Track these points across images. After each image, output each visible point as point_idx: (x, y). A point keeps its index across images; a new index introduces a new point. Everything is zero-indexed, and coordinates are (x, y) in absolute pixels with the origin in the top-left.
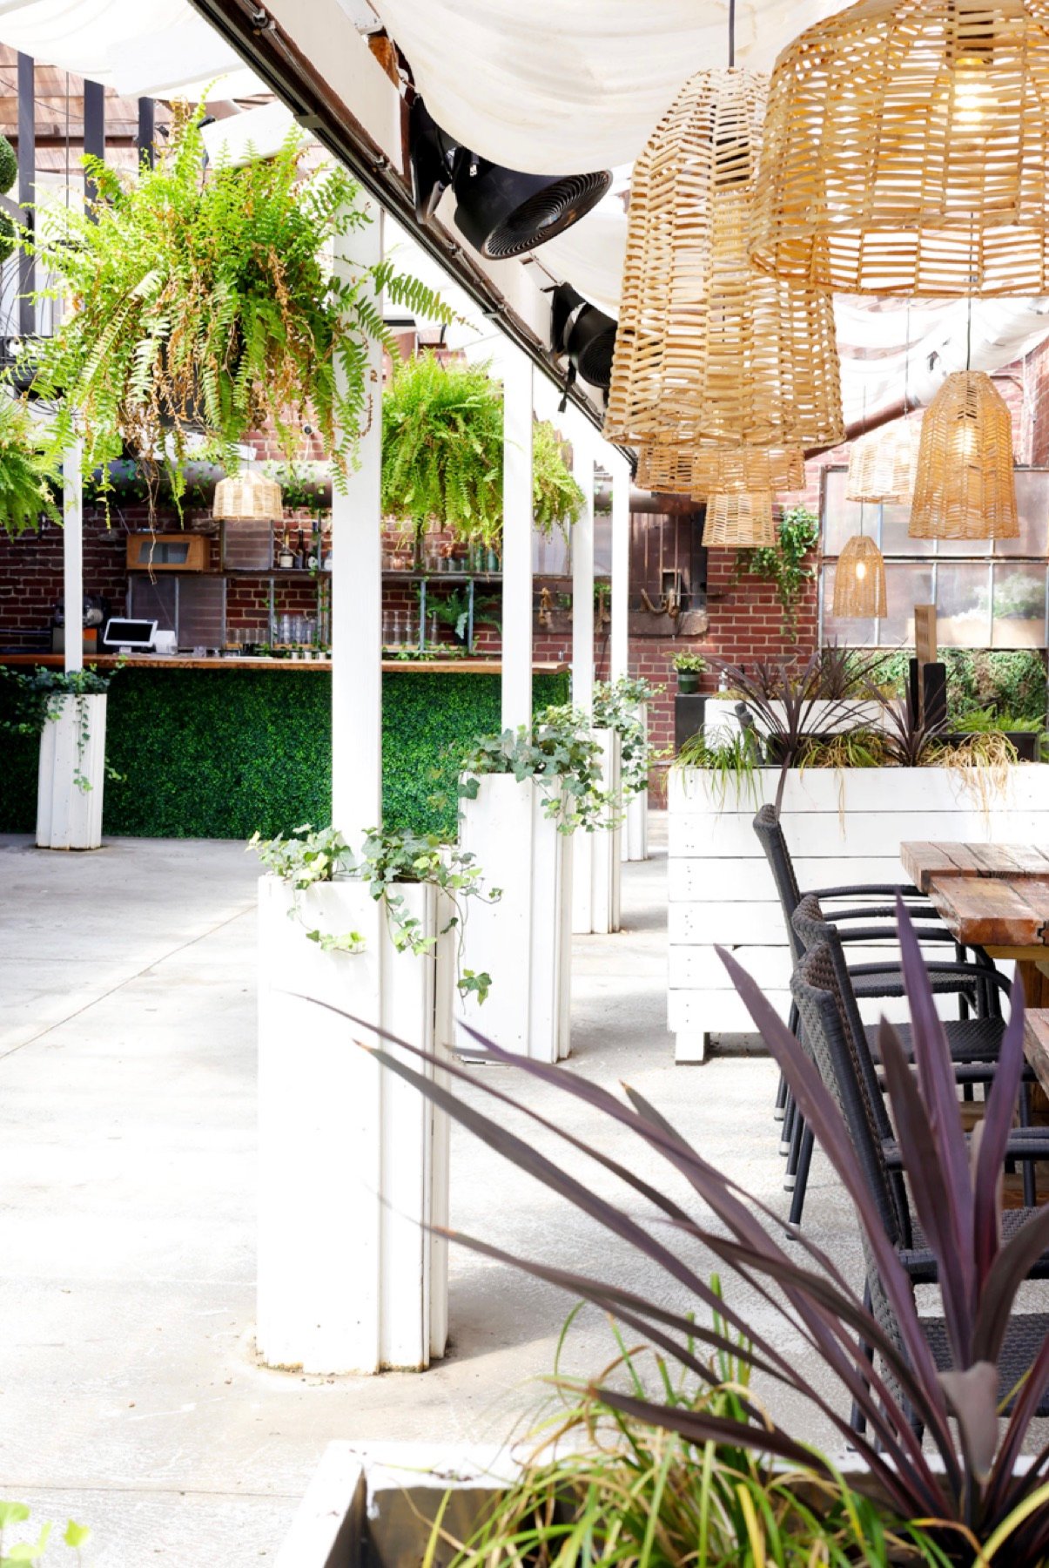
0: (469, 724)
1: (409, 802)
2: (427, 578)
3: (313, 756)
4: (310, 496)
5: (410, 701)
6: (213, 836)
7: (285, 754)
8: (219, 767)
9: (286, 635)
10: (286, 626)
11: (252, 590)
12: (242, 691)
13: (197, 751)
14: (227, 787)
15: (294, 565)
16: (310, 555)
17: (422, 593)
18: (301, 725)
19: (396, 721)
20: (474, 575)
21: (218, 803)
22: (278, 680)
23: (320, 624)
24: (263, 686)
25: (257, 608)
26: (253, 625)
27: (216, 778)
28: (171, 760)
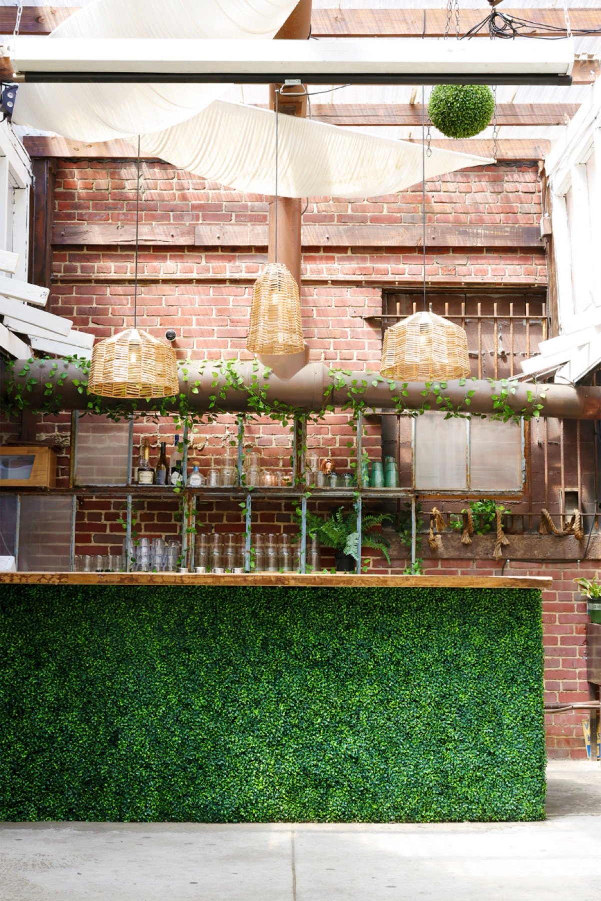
0: (428, 657)
1: (348, 765)
2: (309, 494)
3: (218, 703)
4: (182, 396)
5: (348, 627)
6: (77, 818)
7: (180, 701)
8: (88, 721)
9: (144, 561)
10: (144, 550)
11: (103, 512)
12: (122, 616)
13: (57, 699)
14: (98, 748)
15: (154, 481)
16: (174, 470)
17: (303, 512)
18: (202, 662)
19: (330, 654)
20: (362, 491)
21: (87, 770)
22: (171, 601)
23: (185, 547)
24: (151, 609)
25: (108, 532)
26: (103, 551)
27: (84, 737)
28: (22, 712)
